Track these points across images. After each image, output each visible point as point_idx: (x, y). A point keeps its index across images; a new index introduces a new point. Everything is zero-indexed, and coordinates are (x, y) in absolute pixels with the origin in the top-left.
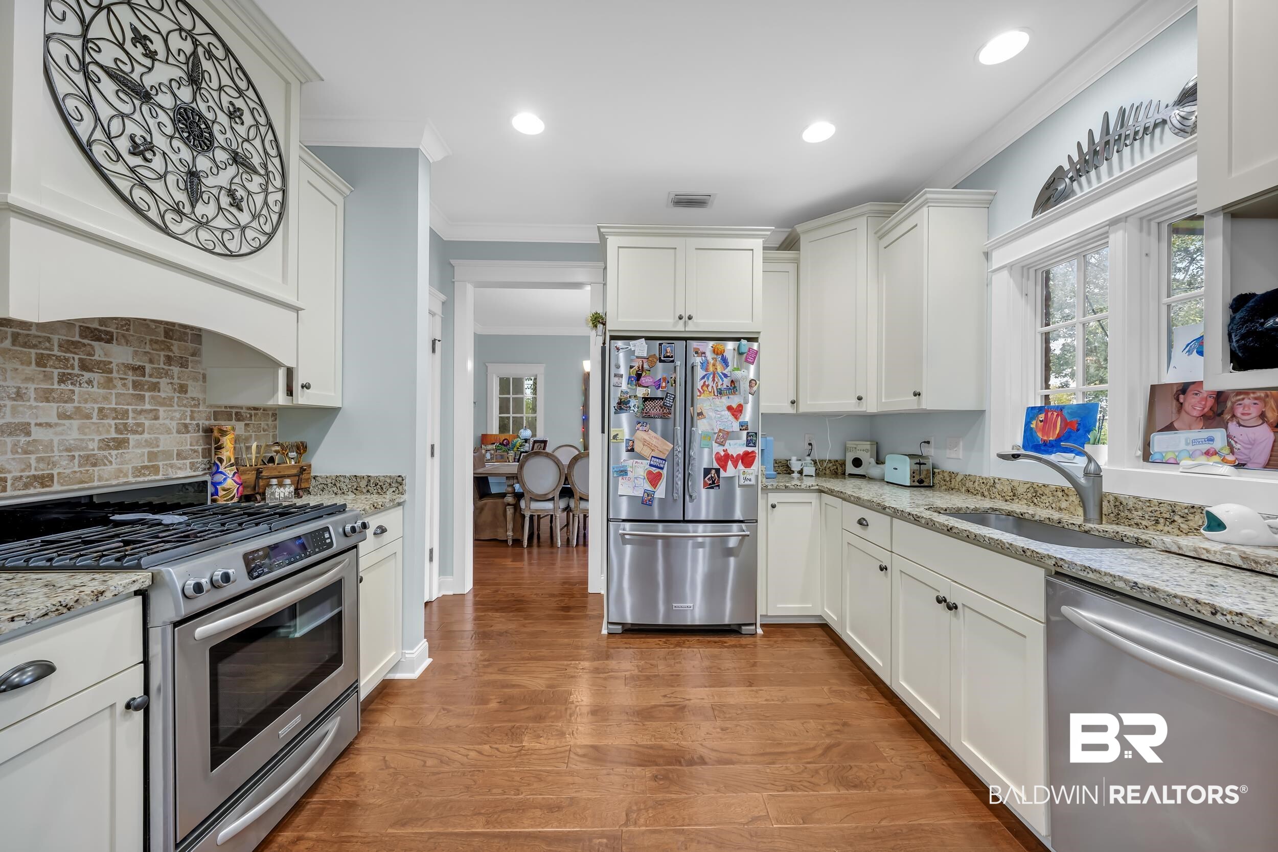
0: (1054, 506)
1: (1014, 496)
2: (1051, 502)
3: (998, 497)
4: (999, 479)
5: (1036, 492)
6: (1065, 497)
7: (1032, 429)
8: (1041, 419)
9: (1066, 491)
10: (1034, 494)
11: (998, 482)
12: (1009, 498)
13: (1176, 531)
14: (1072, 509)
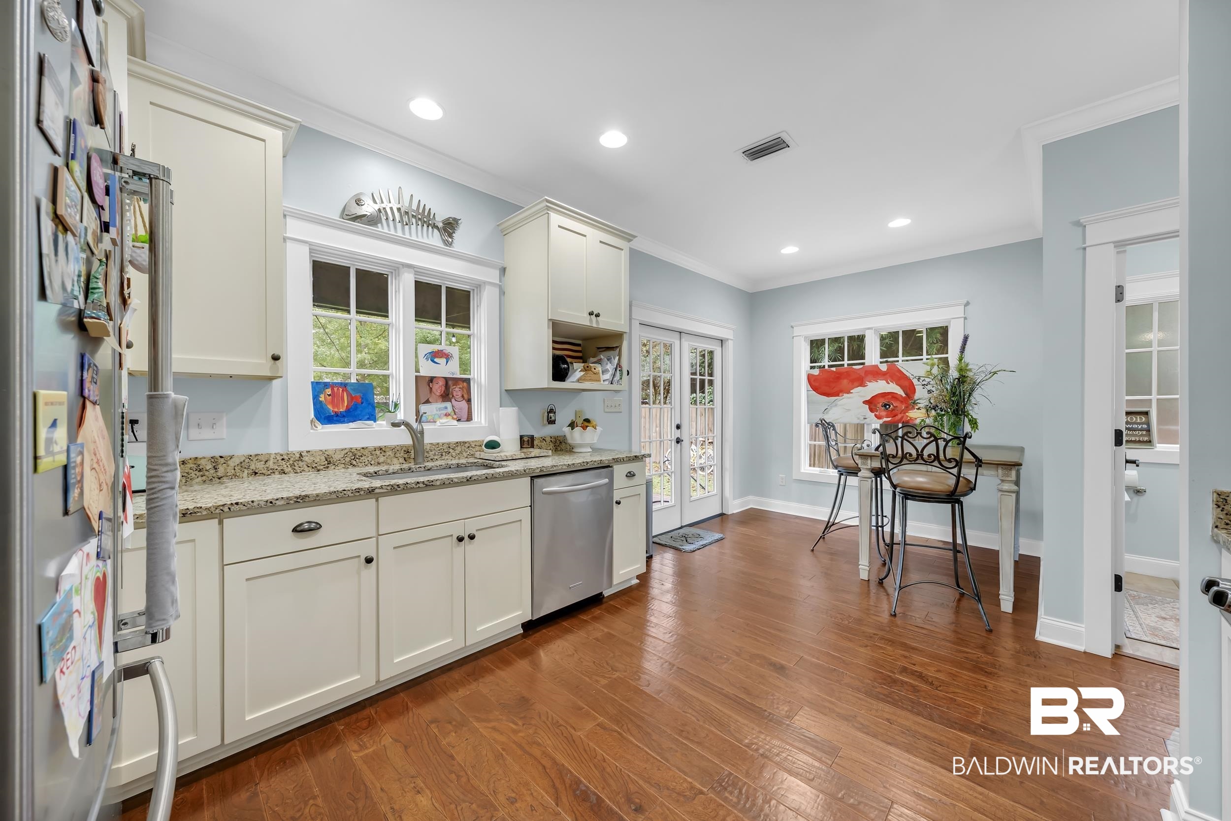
0: (372, 463)
1: (328, 464)
2: (370, 460)
3: (306, 469)
4: (308, 452)
5: (355, 455)
6: (383, 454)
7: (321, 402)
8: (329, 393)
9: (383, 449)
10: (353, 458)
11: (307, 454)
12: (322, 467)
13: (451, 458)
14: (389, 461)
